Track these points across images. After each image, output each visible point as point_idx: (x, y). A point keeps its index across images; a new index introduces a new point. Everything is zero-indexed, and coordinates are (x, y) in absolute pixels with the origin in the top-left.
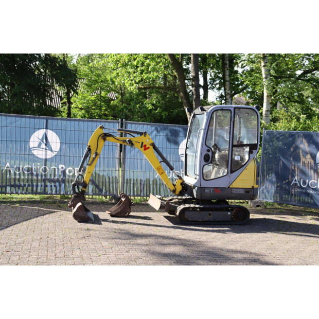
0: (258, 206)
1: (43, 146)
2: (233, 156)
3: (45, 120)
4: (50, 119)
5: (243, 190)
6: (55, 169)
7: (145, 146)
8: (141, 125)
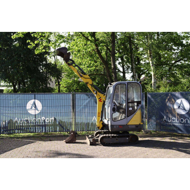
0: (147, 133)
1: (33, 108)
2: (128, 108)
3: (34, 95)
5: (134, 126)
6: (40, 119)
8: (83, 95)
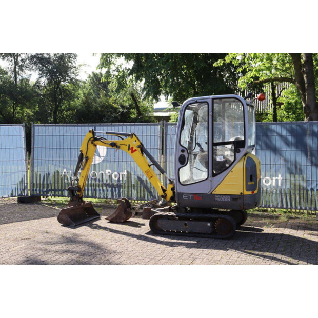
2: (214, 156)
4: (98, 126)
5: (229, 197)
6: (102, 174)
7: (132, 148)
